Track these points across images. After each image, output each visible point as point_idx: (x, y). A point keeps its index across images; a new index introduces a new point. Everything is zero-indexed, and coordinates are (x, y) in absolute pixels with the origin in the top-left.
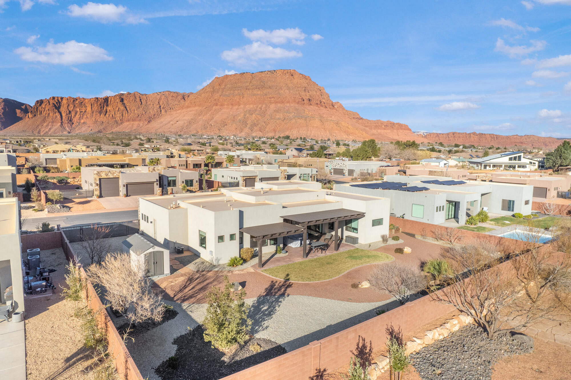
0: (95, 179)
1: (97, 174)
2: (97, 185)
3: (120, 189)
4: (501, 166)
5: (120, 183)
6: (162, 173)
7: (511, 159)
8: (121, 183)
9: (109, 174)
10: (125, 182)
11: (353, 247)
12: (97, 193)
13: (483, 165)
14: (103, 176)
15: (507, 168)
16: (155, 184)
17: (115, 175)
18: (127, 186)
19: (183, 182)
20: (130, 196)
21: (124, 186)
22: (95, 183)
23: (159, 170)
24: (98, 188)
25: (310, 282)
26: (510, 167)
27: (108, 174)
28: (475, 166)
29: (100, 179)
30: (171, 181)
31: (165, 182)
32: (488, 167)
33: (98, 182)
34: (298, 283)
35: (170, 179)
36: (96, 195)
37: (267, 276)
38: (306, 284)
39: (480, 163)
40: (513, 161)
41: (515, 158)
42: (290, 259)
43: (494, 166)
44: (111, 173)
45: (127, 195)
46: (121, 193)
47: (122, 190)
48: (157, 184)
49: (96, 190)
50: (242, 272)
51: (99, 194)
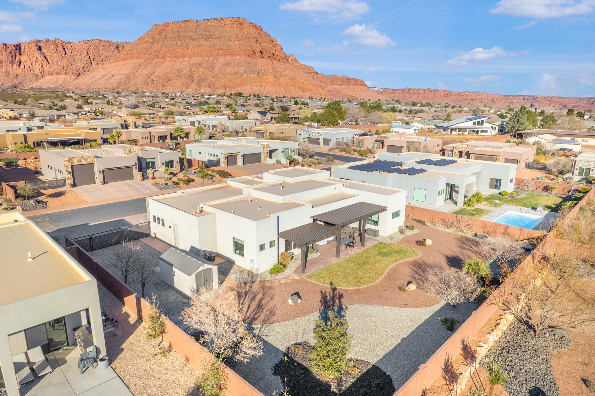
0: (67, 167)
1: (68, 160)
2: (69, 172)
3: (96, 176)
4: (466, 131)
5: (95, 170)
6: (140, 156)
7: (474, 124)
8: (97, 169)
9: (83, 160)
10: (102, 168)
11: (376, 240)
12: (71, 181)
13: (449, 129)
14: (76, 162)
15: (471, 133)
16: (134, 168)
17: (89, 160)
18: (103, 172)
19: (163, 164)
20: (107, 182)
21: (100, 172)
22: (67, 171)
23: (135, 152)
24: (70, 176)
25: (359, 288)
26: (473, 131)
27: (81, 160)
28: (441, 130)
29: (72, 166)
30: (149, 163)
31: (144, 165)
32: (453, 132)
33: (70, 170)
34: (349, 290)
35: (148, 161)
36: (69, 184)
37: (316, 284)
38: (357, 290)
39: (447, 128)
40: (476, 126)
41: (478, 123)
42: (325, 260)
43: (459, 131)
44: (84, 159)
45: (104, 183)
46: (97, 181)
47: (99, 178)
48: (136, 168)
49: (69, 179)
50: (289, 281)
51: (72, 183)
